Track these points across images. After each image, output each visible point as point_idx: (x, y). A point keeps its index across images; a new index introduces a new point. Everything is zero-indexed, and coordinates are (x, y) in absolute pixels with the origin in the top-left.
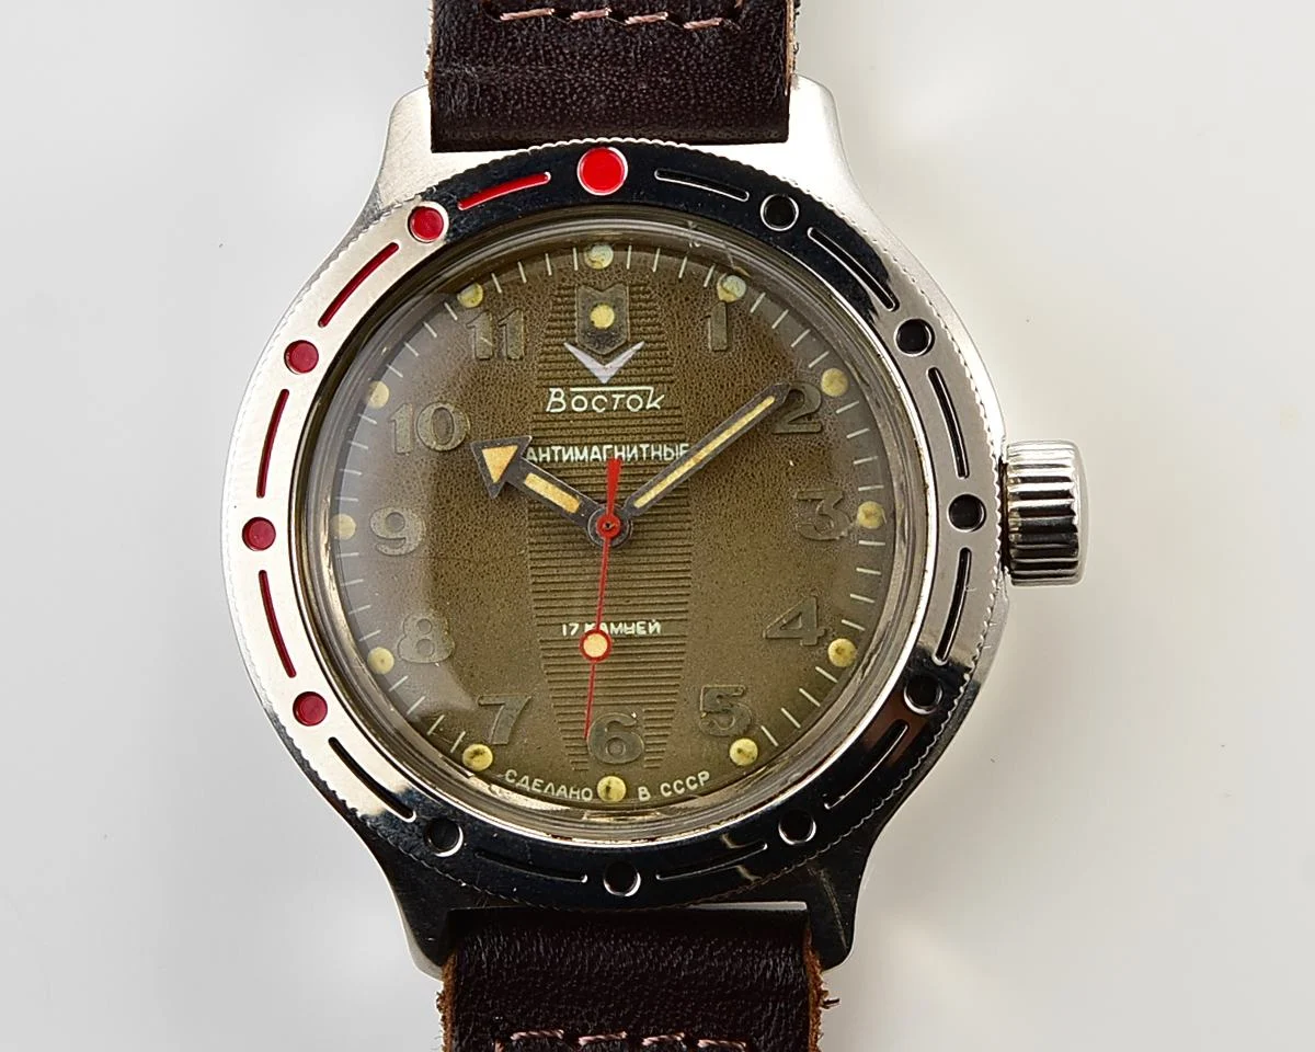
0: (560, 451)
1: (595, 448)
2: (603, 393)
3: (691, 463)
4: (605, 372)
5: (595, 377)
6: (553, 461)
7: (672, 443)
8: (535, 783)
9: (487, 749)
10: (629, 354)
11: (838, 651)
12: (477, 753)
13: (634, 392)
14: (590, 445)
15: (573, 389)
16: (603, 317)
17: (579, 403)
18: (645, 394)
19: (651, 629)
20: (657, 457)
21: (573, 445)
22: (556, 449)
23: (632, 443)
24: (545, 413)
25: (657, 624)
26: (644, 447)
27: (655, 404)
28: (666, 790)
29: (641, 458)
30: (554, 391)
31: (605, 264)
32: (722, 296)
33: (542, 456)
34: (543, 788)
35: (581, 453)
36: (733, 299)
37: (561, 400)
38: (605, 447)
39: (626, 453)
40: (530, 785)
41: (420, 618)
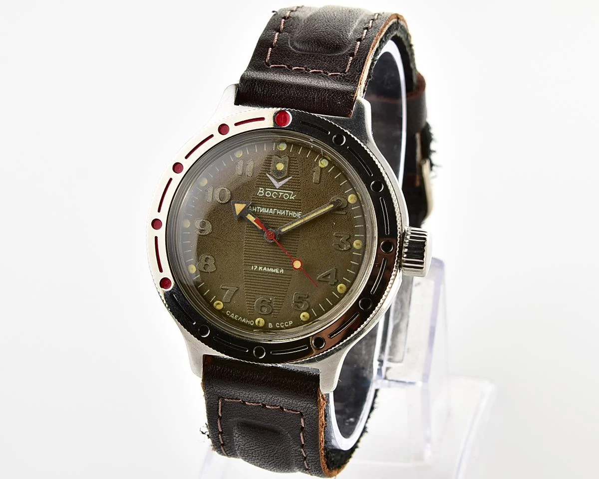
0: (260, 209)
1: (271, 209)
2: (276, 192)
3: (302, 221)
4: (278, 185)
5: (275, 186)
6: (257, 212)
7: (296, 211)
8: (236, 317)
9: (222, 303)
10: (287, 180)
11: (341, 288)
12: (218, 304)
13: (287, 193)
14: (270, 208)
15: (267, 189)
16: (280, 167)
17: (268, 194)
18: (290, 194)
19: (281, 272)
20: (291, 215)
21: (264, 207)
22: (259, 208)
23: (283, 210)
24: (256, 195)
25: (283, 270)
26: (287, 211)
27: (293, 198)
28: (278, 325)
29: (285, 215)
30: (260, 189)
31: (283, 149)
32: (320, 165)
33: (253, 209)
34: (238, 318)
35: (266, 210)
36: (323, 167)
37: (262, 192)
38: (275, 209)
39: (281, 213)
40: (234, 317)
41: (206, 256)
